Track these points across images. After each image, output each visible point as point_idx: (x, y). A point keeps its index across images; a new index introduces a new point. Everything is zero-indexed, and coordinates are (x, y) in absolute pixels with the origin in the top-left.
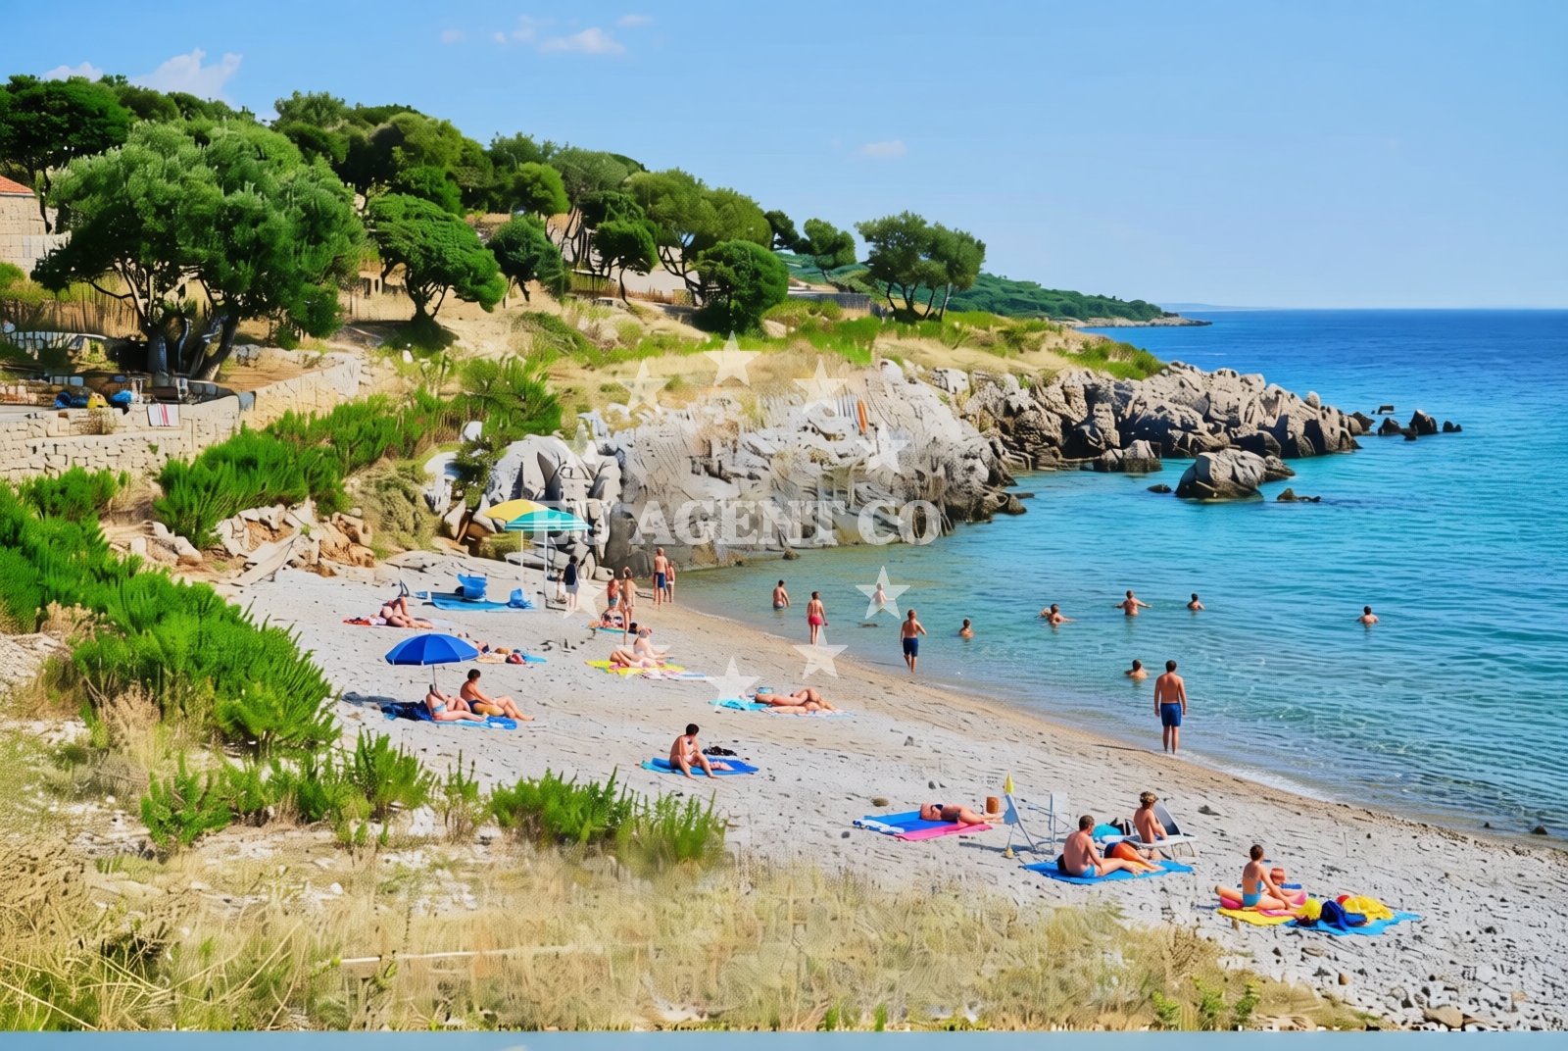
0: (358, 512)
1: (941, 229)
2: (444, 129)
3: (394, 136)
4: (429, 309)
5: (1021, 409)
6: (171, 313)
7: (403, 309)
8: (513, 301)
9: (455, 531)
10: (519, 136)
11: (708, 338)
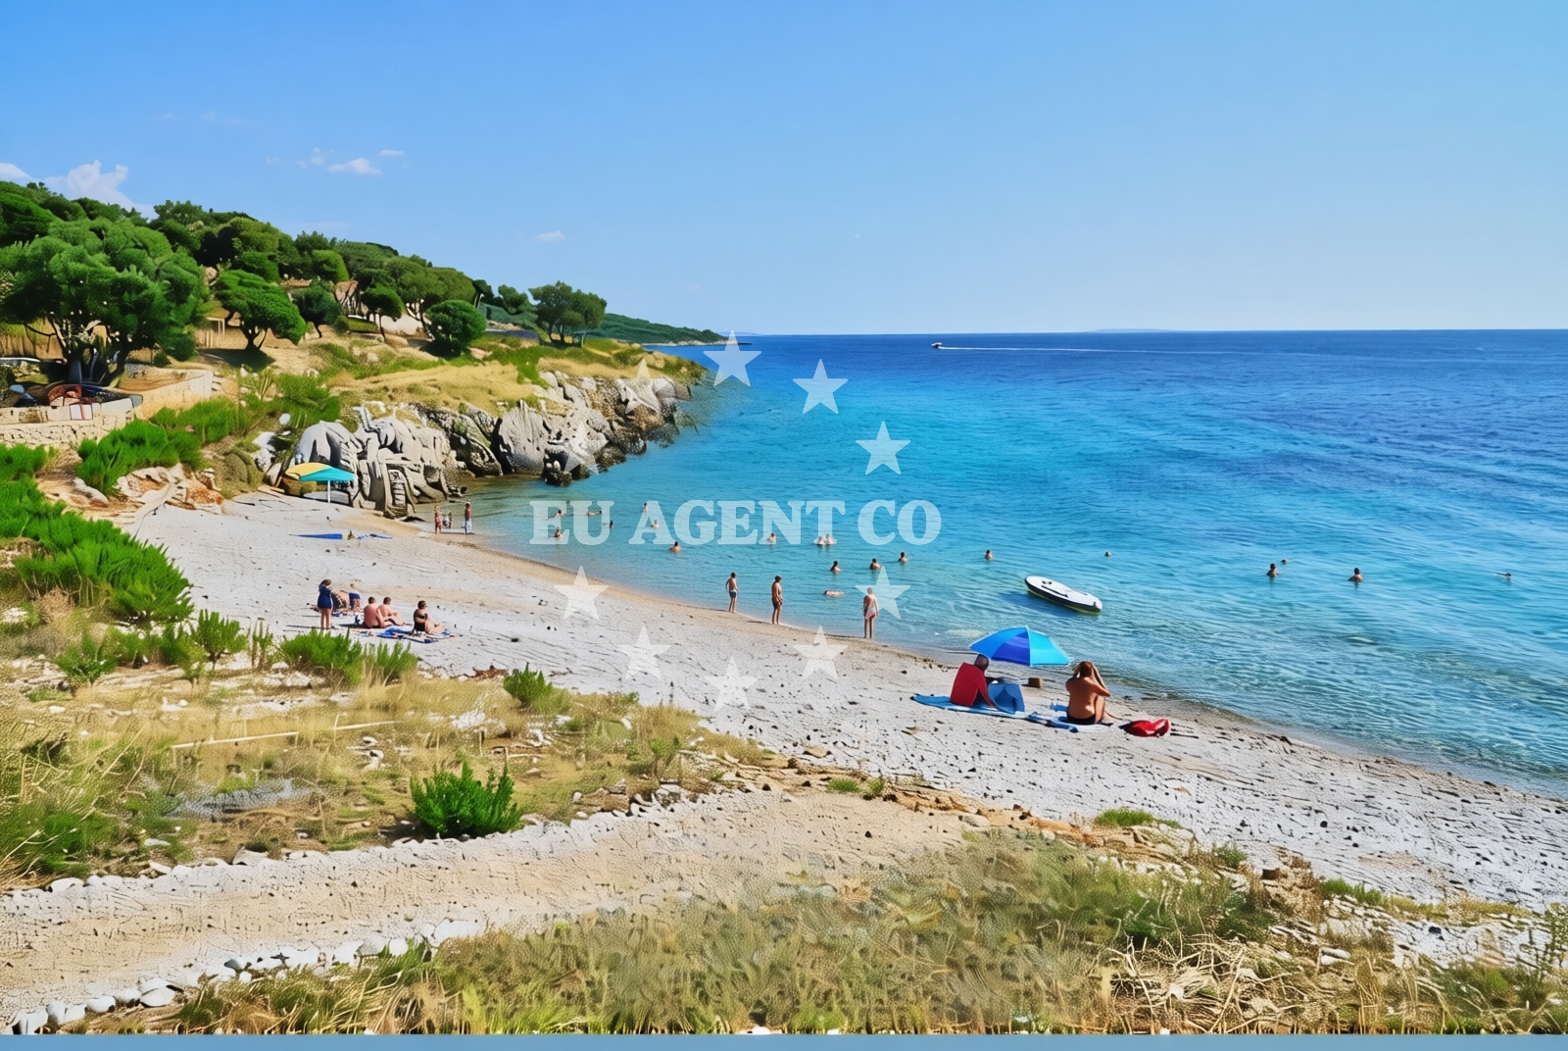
0: (211, 470)
2: (267, 229)
3: (233, 232)
4: (257, 342)
6: (83, 346)
7: (239, 342)
8: (310, 337)
9: (274, 480)
10: (315, 233)
11: (436, 359)
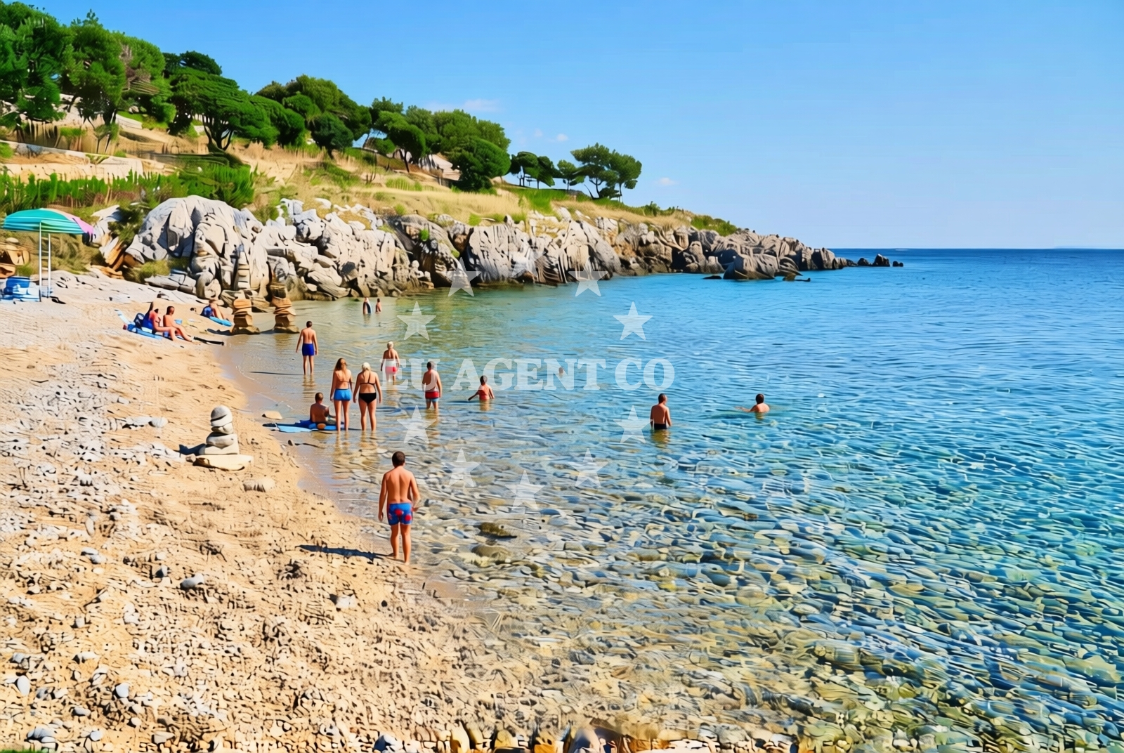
1: (617, 154)
5: (648, 243)
9: (111, 261)
